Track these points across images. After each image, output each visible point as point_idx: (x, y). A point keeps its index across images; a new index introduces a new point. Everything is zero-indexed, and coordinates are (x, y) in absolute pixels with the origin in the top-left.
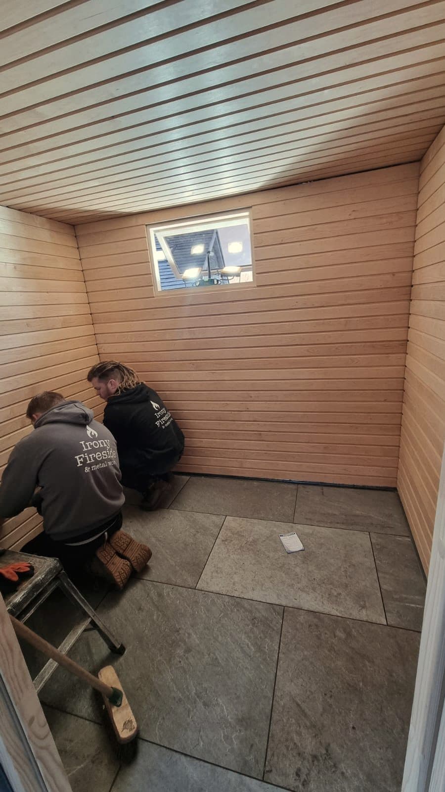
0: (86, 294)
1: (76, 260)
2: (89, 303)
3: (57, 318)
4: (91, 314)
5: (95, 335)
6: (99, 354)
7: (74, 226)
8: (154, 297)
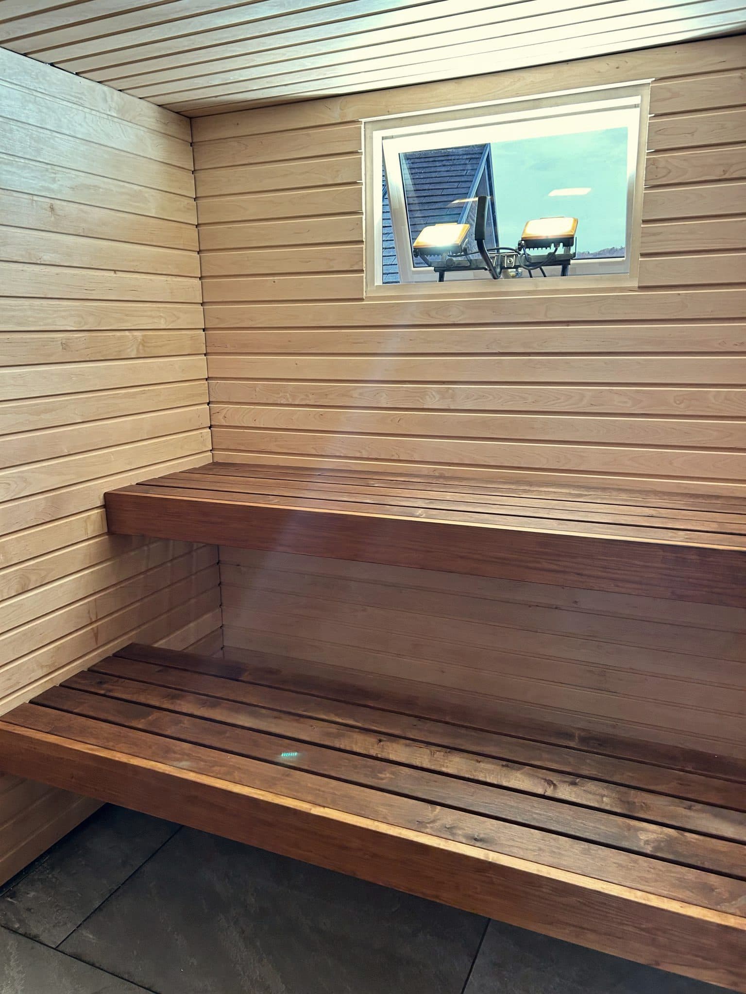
0: (197, 282)
1: (186, 201)
2: (202, 304)
3: (127, 333)
4: (204, 330)
5: (207, 379)
6: (210, 428)
7: (191, 118)
8: (362, 299)
